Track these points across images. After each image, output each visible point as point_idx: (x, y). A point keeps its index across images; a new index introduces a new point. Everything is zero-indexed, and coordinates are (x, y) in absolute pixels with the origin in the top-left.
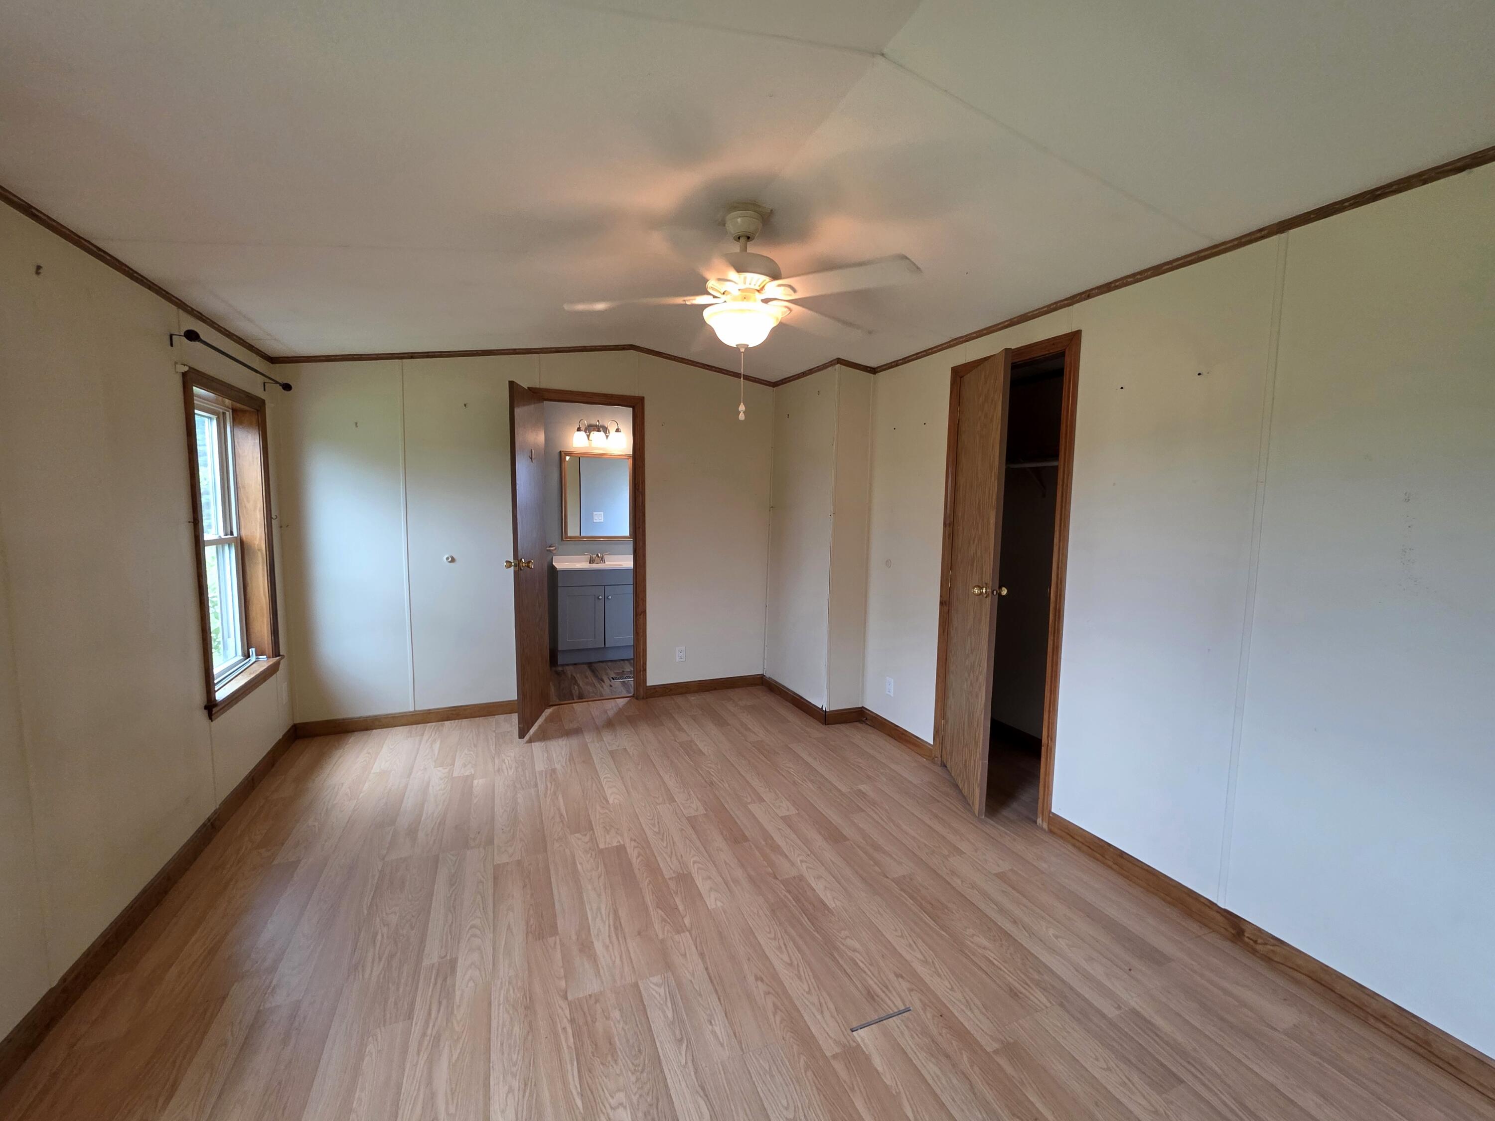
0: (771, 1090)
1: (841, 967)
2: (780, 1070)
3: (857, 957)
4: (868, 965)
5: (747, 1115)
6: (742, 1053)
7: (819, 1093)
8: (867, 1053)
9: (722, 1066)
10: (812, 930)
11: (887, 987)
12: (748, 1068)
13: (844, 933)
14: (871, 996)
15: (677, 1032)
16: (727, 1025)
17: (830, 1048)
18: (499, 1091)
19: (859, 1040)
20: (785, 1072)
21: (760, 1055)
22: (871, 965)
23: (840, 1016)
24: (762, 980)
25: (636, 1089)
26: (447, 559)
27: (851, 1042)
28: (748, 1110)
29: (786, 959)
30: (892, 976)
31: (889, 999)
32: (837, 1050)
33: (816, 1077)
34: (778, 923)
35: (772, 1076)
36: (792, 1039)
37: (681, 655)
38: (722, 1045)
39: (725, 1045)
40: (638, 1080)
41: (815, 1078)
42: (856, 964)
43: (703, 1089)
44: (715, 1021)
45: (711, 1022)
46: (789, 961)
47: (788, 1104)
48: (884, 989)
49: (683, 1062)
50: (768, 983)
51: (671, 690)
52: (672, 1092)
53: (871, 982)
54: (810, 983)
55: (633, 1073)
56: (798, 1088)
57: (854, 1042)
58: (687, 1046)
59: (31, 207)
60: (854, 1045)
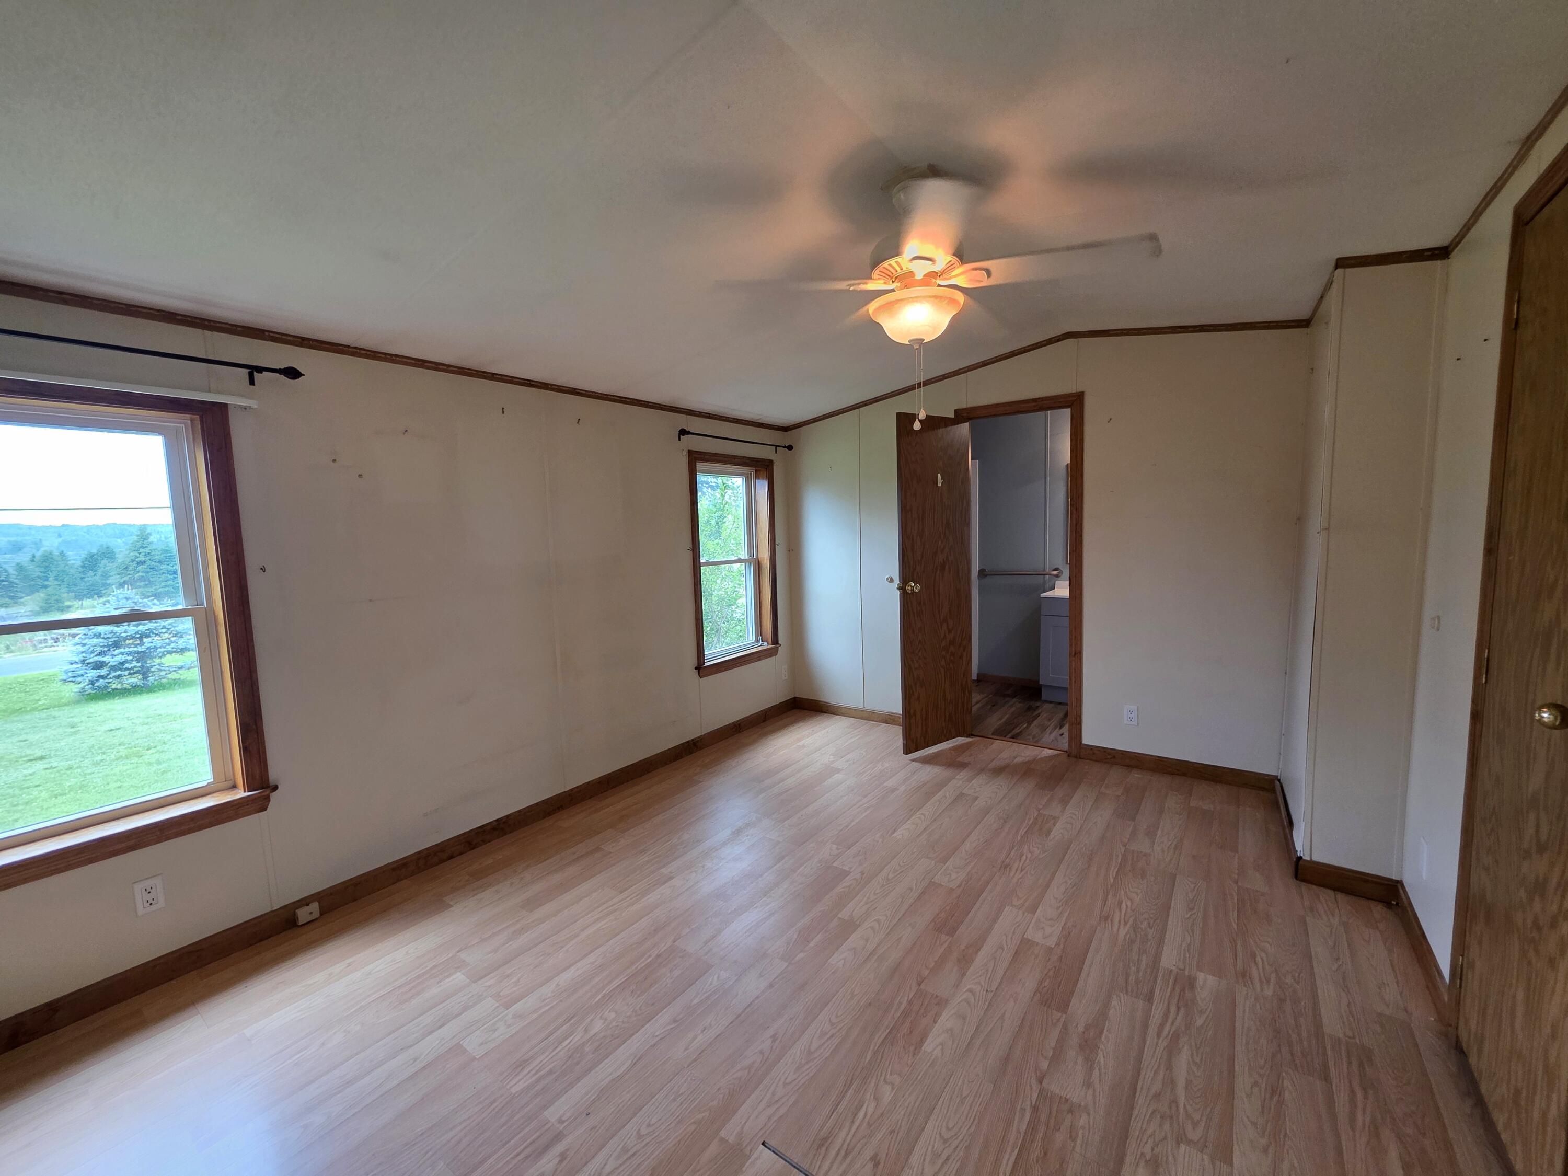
0: (660, 1106)
1: (843, 1094)
2: (684, 1102)
3: (869, 1107)
4: (866, 1120)
5: (630, 1100)
6: (686, 1066)
7: (675, 1144)
8: (744, 1169)
9: (667, 1059)
10: (872, 1048)
11: (847, 1154)
12: (673, 1078)
13: (897, 1079)
14: (823, 1143)
15: (681, 1016)
16: (709, 1041)
17: (730, 1132)
18: (591, 958)
19: (755, 1155)
20: (684, 1107)
21: (691, 1079)
22: (869, 1125)
23: (774, 1124)
24: (774, 1041)
25: (621, 1020)
26: (887, 579)
27: (749, 1148)
28: (636, 1097)
29: (814, 1046)
30: (868, 1153)
31: (832, 1163)
32: (731, 1139)
33: (692, 1134)
34: (856, 1017)
35: (675, 1100)
36: (722, 1096)
37: (1131, 716)
38: (686, 1049)
39: (688, 1051)
40: (630, 1017)
41: (690, 1133)
42: (858, 1109)
43: (640, 1058)
44: (706, 1032)
45: (704, 1030)
46: (813, 1049)
47: (653, 1125)
48: (843, 1153)
49: (657, 1034)
50: (774, 1047)
51: (1114, 757)
52: (629, 1041)
53: (843, 1134)
54: (799, 1079)
55: (633, 1011)
56: (673, 1125)
57: (751, 1151)
58: (672, 1028)
59: (575, 389)
60: (748, 1153)
